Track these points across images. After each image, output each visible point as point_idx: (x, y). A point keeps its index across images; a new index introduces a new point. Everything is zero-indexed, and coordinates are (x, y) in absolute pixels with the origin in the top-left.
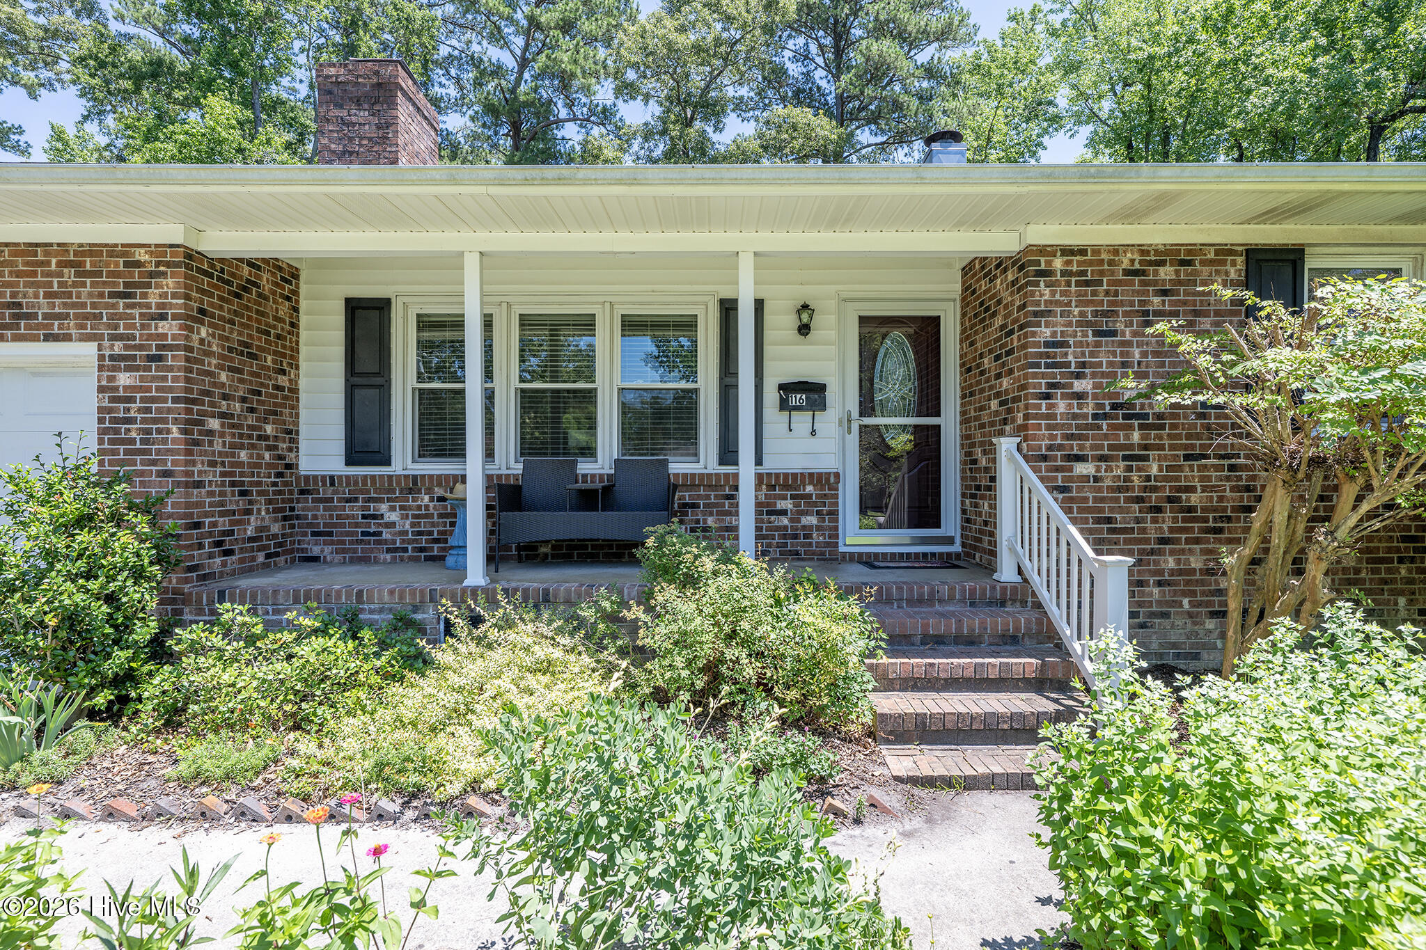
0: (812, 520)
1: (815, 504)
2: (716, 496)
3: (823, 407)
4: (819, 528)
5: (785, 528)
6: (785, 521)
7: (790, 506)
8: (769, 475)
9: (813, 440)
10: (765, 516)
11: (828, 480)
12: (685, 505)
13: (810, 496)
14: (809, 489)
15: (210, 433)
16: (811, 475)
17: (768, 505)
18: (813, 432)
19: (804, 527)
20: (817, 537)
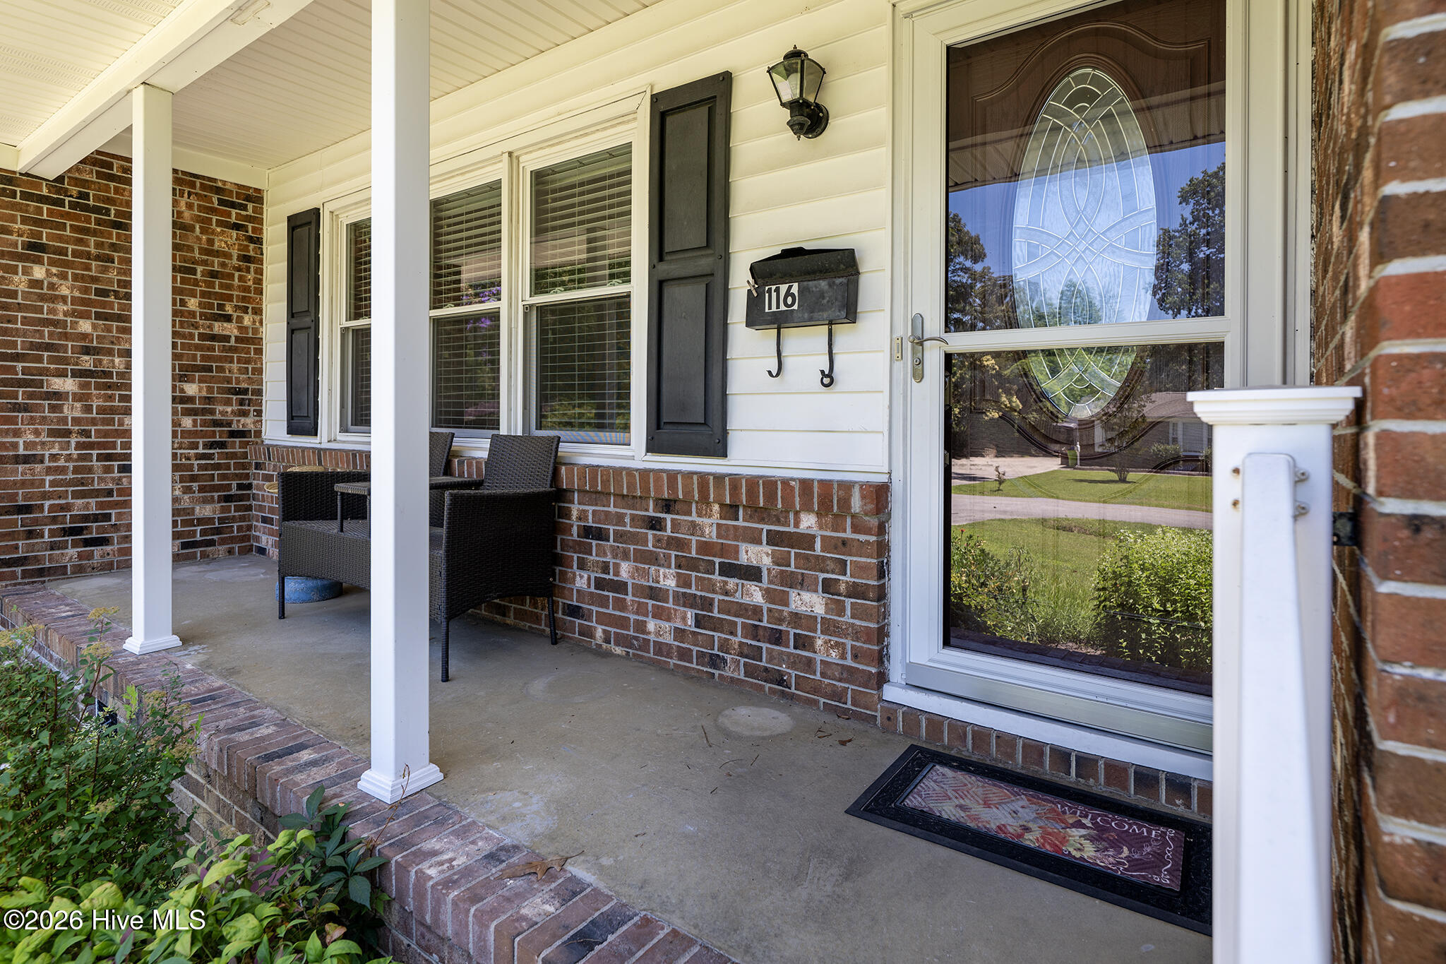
0: (811, 602)
1: (820, 564)
2: (633, 518)
3: (850, 313)
4: (830, 627)
5: (756, 611)
6: (755, 595)
7: (767, 561)
8: (735, 480)
9: (828, 397)
10: (716, 577)
11: (845, 503)
12: (587, 532)
13: (806, 541)
14: (808, 522)
15: (58, 395)
16: (806, 484)
17: (723, 550)
18: (828, 379)
19: (796, 618)
20: (824, 650)
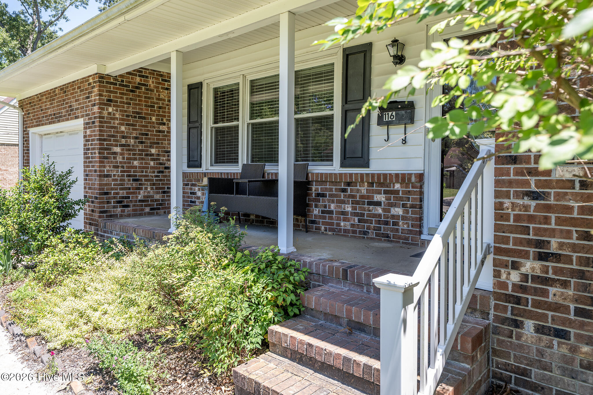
0: (398, 211)
1: (401, 199)
2: (336, 189)
3: (412, 120)
4: (404, 218)
5: (380, 215)
6: (379, 210)
7: (383, 199)
8: (373, 175)
9: (405, 148)
10: (366, 206)
11: (410, 179)
12: (318, 195)
13: (397, 192)
14: (397, 186)
15: (115, 153)
16: (397, 175)
17: (368, 197)
18: (404, 141)
19: (393, 216)
20: (402, 225)
